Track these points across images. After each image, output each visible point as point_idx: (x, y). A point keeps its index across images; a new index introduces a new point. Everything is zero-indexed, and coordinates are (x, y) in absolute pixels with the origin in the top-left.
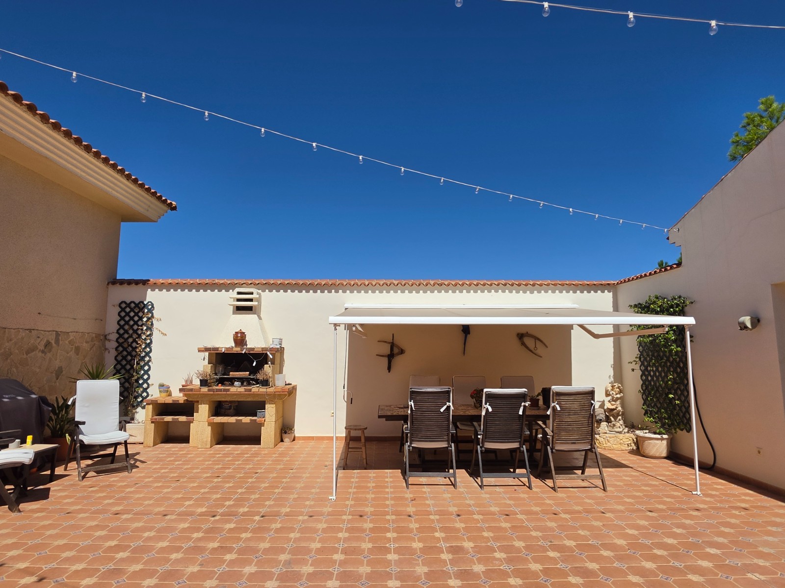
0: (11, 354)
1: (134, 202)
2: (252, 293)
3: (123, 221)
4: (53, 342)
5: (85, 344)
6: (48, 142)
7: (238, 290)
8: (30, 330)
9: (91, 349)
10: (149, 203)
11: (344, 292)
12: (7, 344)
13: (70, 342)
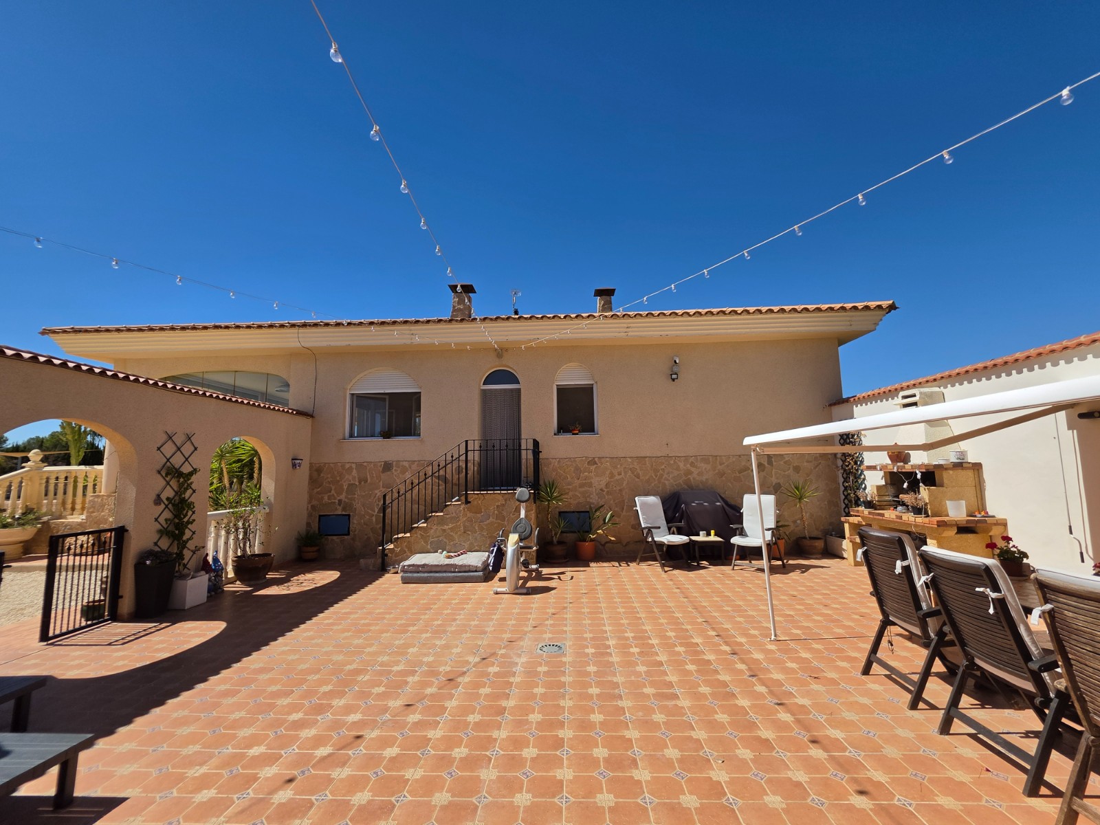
0: (724, 474)
1: (838, 326)
2: (914, 396)
3: (840, 345)
4: (766, 464)
5: (805, 464)
6: (702, 325)
7: (902, 394)
8: (740, 456)
9: (815, 468)
10: (848, 319)
11: (1055, 364)
12: (720, 467)
13: (785, 463)
